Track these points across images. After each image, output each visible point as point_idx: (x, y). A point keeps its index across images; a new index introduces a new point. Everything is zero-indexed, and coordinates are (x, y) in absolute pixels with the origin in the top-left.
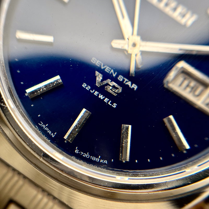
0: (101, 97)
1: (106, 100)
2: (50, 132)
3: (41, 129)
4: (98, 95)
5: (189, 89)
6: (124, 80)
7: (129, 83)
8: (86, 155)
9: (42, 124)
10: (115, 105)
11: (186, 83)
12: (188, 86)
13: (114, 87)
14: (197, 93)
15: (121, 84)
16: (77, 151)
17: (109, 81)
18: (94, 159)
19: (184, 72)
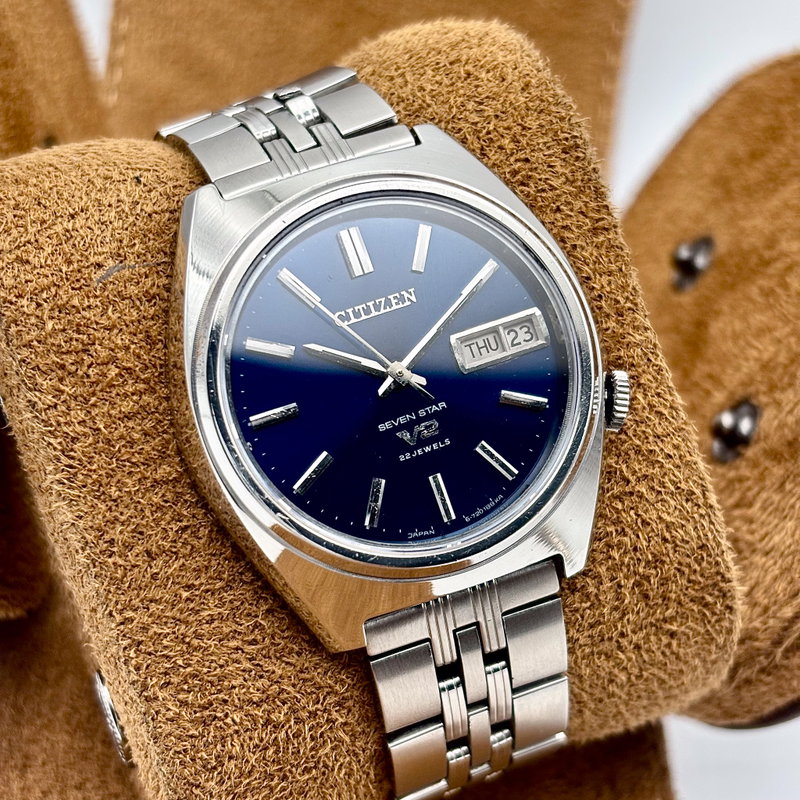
0: (428, 449)
1: (435, 446)
2: (426, 533)
3: (415, 539)
4: (423, 451)
5: (483, 350)
6: (426, 411)
7: (434, 408)
8: (479, 512)
9: (412, 535)
10: (448, 442)
11: (474, 347)
12: (479, 349)
13: (427, 427)
14: (494, 347)
15: (428, 417)
16: (467, 519)
17: (417, 429)
18: (488, 507)
19: (463, 340)
